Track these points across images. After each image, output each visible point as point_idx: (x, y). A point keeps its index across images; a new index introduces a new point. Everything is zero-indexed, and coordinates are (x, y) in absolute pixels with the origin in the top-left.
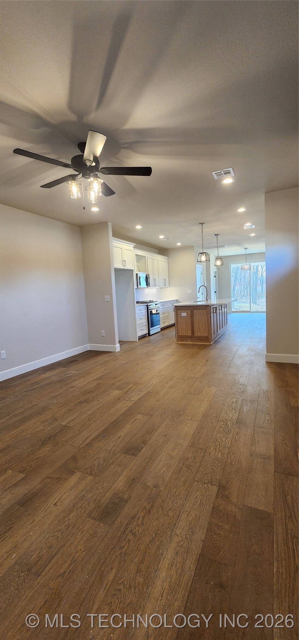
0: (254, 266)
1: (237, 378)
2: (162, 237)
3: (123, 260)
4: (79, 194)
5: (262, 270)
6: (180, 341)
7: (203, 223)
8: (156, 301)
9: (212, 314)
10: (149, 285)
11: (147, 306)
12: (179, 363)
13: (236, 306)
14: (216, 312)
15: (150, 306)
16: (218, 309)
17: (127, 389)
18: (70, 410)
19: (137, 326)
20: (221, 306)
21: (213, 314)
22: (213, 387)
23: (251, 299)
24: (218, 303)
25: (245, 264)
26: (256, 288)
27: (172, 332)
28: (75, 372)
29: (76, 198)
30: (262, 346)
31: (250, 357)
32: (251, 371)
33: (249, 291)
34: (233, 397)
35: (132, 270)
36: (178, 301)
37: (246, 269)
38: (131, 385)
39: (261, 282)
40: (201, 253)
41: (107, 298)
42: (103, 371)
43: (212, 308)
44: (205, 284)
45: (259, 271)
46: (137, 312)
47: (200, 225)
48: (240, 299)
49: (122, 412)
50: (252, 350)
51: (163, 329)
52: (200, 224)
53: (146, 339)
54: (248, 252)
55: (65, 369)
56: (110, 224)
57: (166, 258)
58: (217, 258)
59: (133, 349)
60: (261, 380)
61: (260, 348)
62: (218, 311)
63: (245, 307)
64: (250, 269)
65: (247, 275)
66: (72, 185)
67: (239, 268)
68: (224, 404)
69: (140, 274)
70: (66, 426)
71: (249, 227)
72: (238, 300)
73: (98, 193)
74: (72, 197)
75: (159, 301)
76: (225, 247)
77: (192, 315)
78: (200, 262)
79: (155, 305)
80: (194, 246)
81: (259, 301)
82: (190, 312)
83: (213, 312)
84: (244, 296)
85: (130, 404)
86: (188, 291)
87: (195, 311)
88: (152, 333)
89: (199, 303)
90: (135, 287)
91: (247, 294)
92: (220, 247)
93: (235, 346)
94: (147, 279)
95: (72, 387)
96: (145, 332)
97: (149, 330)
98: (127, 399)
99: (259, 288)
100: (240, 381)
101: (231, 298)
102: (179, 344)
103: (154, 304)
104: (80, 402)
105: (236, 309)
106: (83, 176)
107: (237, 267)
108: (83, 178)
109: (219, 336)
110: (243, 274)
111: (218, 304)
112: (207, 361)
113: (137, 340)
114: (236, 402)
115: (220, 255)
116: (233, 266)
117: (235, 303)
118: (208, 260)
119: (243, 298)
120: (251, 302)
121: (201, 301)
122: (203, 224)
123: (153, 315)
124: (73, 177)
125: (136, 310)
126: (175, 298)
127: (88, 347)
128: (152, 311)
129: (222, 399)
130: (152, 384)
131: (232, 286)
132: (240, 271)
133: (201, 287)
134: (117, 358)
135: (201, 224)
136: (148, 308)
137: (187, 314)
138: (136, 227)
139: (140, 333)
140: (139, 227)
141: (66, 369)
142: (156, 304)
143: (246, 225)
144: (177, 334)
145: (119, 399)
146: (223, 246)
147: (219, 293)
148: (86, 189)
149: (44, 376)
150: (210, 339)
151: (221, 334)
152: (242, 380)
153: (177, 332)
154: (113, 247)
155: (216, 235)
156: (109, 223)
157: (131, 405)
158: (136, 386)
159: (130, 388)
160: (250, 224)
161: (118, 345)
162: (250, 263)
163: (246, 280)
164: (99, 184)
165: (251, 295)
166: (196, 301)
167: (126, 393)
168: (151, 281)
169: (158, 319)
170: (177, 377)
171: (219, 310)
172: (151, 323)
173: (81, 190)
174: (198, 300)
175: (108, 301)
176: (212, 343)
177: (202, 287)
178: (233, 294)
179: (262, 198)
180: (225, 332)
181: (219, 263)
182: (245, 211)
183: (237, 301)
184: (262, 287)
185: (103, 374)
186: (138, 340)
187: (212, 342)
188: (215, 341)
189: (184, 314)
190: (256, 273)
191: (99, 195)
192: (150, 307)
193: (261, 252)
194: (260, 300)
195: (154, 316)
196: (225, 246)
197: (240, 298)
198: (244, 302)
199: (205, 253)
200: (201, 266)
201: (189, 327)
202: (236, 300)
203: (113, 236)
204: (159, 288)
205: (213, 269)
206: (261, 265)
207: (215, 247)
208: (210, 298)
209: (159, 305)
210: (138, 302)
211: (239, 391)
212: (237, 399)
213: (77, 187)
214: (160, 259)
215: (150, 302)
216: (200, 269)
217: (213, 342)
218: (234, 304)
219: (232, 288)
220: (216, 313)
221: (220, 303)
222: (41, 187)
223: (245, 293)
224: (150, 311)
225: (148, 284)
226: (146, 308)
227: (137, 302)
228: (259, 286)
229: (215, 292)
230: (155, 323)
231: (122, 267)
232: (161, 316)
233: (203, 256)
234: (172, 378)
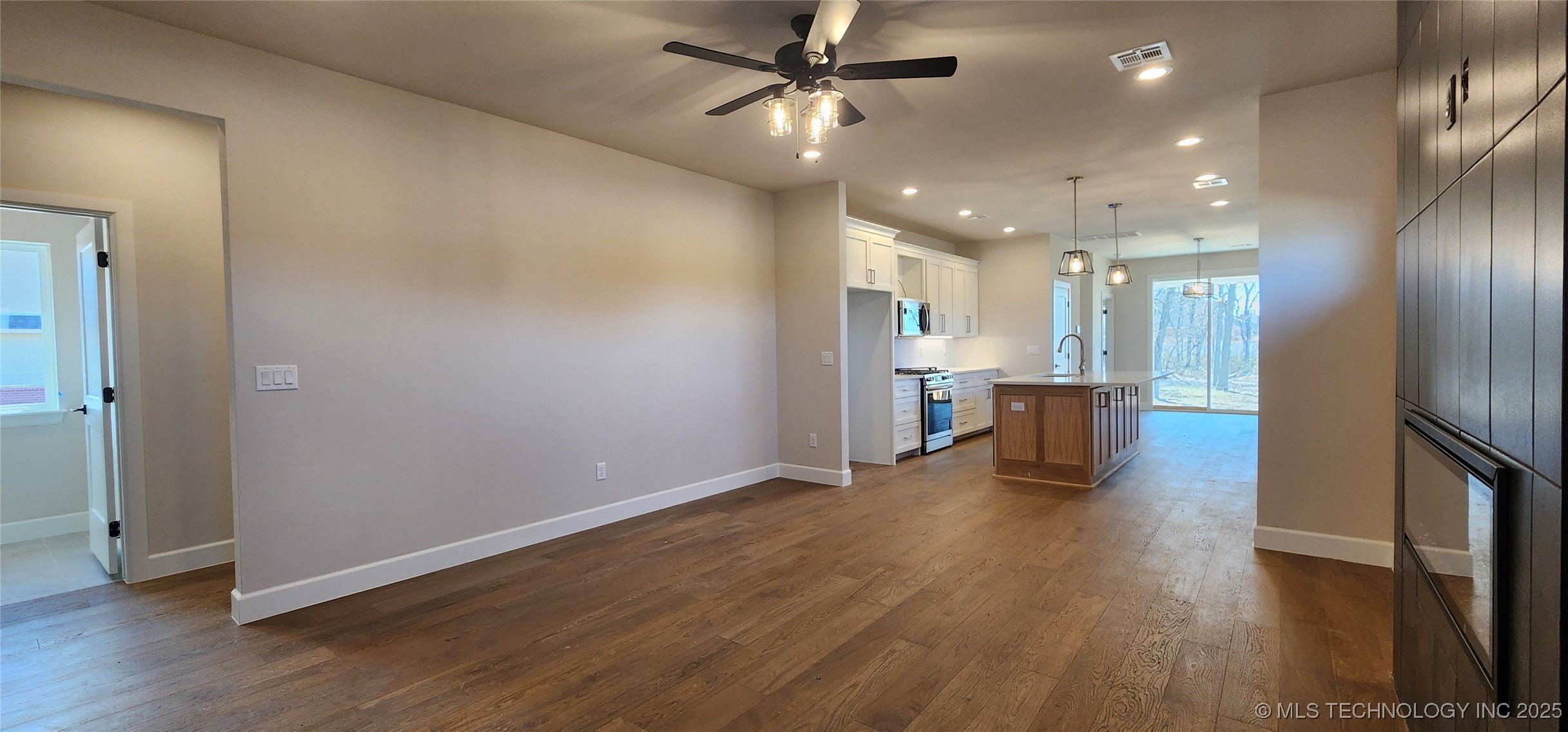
0: (1221, 287)
1: (1166, 583)
2: (965, 213)
3: (868, 268)
4: (788, 125)
5: (1248, 296)
6: (1003, 474)
7: (1079, 178)
8: (944, 371)
9: (1096, 411)
10: (929, 329)
11: (922, 380)
12: (1003, 528)
13: (1163, 393)
14: (1108, 405)
15: (928, 380)
16: (1112, 397)
17: (870, 576)
18: (739, 608)
19: (896, 429)
20: (1123, 389)
21: (1098, 408)
22: (1096, 598)
23: (1212, 375)
24: (1112, 381)
25: (1196, 280)
26: (1227, 345)
27: (985, 449)
28: (748, 525)
29: (781, 135)
30: (1246, 504)
31: (1204, 532)
32: (1208, 568)
33: (1203, 352)
34: (1153, 629)
35: (889, 294)
36: (1002, 370)
37: (1200, 295)
38: (881, 570)
39: (1244, 329)
40: (1070, 253)
41: (828, 356)
42: (812, 530)
43: (1096, 393)
44: (1076, 332)
45: (1237, 298)
46: (897, 394)
47: (1069, 181)
48: (1177, 375)
49: (861, 627)
50: (1213, 513)
51: (957, 441)
52: (1068, 179)
53: (916, 462)
54: (1205, 248)
55: (725, 515)
56: (842, 186)
57: (974, 262)
58: (1114, 265)
59: (883, 484)
60: (1241, 596)
61: (1236, 509)
62: (1113, 403)
63: (1195, 396)
64: (1210, 295)
65: (1201, 308)
66: (774, 108)
67: (1176, 290)
68: (1127, 644)
69: (906, 304)
70: (731, 642)
71: (1209, 182)
72: (1170, 376)
73: (832, 121)
74: (772, 133)
75: (952, 370)
76: (1137, 235)
77: (1040, 411)
78: (1068, 274)
79: (941, 379)
80: (1049, 234)
81: (1235, 382)
82: (1035, 401)
83: (1098, 405)
84: (1187, 366)
85: (879, 613)
86: (1028, 347)
87: (1048, 400)
88: (930, 447)
89: (1057, 380)
90: (895, 333)
91: (1198, 361)
92: (1123, 235)
93: (1161, 499)
94: (923, 313)
95: (742, 558)
96: (916, 444)
97: (924, 441)
98: (871, 601)
99: (1237, 347)
100: (1177, 591)
101: (1151, 370)
102: (999, 480)
103: (939, 376)
104: (761, 593)
105: (1165, 401)
106: (799, 87)
107: (1170, 288)
108: (798, 90)
109: (1115, 469)
110: (1187, 308)
111: (1114, 384)
112: (1080, 529)
113: (892, 461)
114: (1162, 645)
115: (1121, 257)
116: (1158, 286)
117: (1161, 383)
118: (1088, 272)
119: (1186, 371)
120: (1212, 384)
121: (1063, 372)
122: (1078, 180)
123: (935, 404)
124: (776, 91)
125: (894, 388)
126: (994, 365)
127: (776, 470)
128: (932, 394)
129: (1123, 631)
130: (933, 573)
131: (1154, 339)
132: (1177, 298)
133: (1068, 336)
134: (845, 502)
135: (1072, 178)
136: (923, 387)
137: (1026, 406)
138: (903, 189)
139: (901, 447)
140: (910, 191)
141: (728, 515)
142: (943, 378)
143: (1199, 179)
144: (997, 456)
145: (852, 598)
146: (1133, 234)
147: (1116, 355)
148: (802, 115)
149: (682, 526)
150: (1088, 475)
151: (1121, 465)
152: (1182, 590)
153: (998, 450)
154: (848, 238)
155: (1112, 205)
156: (839, 182)
157: (881, 615)
158: (892, 572)
159: (877, 576)
160: (1214, 177)
161: (847, 471)
162: (1209, 276)
163: (1197, 324)
164: (833, 103)
165: (1212, 364)
166: (1050, 373)
167: (866, 586)
168: (933, 319)
169: (948, 415)
170: (998, 563)
171: (1117, 400)
172: (929, 422)
173: (793, 117)
174: (1056, 372)
175: (828, 364)
176: (1092, 486)
177: (1067, 339)
178: (1157, 361)
179: (1253, 109)
180: (1132, 459)
181: (1118, 277)
182: (1199, 143)
183: (1167, 380)
184: (1246, 343)
185: (811, 536)
186: (895, 464)
187: (1095, 481)
188: (1102, 481)
189: (1018, 406)
190: (1228, 306)
191: (831, 126)
192: (928, 383)
193: (1245, 247)
194: (1240, 379)
195: (936, 406)
196: (1137, 233)
197: (1177, 372)
198: (1188, 384)
199: (1081, 252)
200: (1068, 286)
201: (1032, 438)
202: (1165, 377)
203: (848, 214)
204: (951, 337)
205: (1100, 294)
206: (1245, 284)
207: (1110, 237)
208: (1090, 368)
209: (952, 380)
210: (898, 371)
211: (1171, 616)
212: (1165, 637)
213: (785, 110)
214: (958, 266)
215: (930, 371)
216: (1062, 294)
217: (1097, 483)
218: (1158, 387)
219: (1154, 344)
220: (1107, 408)
221: (1120, 382)
222: (706, 113)
223: (1193, 357)
224: (927, 392)
225: (924, 326)
226: (920, 386)
227: (896, 370)
228: (1237, 340)
229: (1105, 353)
230: (938, 424)
231: (865, 286)
232: (956, 406)
233: (1076, 259)
234: (983, 563)
